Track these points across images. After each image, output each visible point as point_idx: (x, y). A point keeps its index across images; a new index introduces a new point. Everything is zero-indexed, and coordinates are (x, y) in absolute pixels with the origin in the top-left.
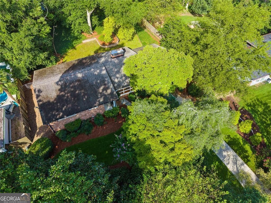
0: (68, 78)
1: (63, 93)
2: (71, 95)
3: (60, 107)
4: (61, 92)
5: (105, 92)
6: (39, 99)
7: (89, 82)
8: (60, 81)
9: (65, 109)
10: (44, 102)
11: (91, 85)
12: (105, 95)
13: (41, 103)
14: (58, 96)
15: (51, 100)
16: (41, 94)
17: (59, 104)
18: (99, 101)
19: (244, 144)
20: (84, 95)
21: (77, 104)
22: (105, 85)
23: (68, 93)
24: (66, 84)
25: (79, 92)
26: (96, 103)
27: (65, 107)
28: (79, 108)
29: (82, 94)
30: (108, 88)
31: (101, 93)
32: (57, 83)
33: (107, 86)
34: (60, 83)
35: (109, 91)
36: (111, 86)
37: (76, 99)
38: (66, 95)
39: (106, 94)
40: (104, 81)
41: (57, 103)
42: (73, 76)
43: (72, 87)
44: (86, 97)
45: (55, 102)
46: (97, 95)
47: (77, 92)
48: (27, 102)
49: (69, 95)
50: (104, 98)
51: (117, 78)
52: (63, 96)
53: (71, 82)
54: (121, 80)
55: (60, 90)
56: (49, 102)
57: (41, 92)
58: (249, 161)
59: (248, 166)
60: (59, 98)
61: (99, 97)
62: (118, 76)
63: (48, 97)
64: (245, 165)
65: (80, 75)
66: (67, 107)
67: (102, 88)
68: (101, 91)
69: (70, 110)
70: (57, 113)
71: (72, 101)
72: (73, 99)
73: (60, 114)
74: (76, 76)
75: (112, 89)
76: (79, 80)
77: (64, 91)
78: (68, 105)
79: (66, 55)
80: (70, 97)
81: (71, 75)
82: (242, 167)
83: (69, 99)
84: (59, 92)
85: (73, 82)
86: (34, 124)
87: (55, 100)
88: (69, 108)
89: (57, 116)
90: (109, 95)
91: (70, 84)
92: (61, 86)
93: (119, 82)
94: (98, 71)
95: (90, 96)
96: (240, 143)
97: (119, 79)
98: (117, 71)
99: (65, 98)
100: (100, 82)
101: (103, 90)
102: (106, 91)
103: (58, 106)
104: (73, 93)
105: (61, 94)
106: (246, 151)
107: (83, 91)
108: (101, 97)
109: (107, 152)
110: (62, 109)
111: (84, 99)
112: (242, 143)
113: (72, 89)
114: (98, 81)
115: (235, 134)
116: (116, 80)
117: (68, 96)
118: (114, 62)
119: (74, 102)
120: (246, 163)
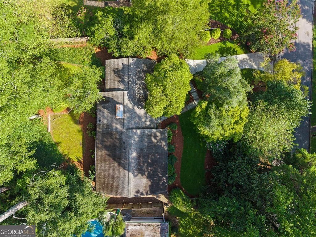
0: (133, 165)
1: (146, 173)
2: (151, 167)
3: (158, 178)
4: (145, 174)
5: (158, 138)
6: (145, 193)
7: (144, 149)
8: (133, 173)
9: (161, 174)
10: (149, 189)
11: (147, 147)
12: (161, 139)
13: (149, 193)
14: (147, 178)
15: (150, 183)
16: (141, 191)
17: (155, 178)
18: (164, 146)
19: (226, 45)
20: (155, 156)
21: (160, 164)
22: (151, 135)
23: (148, 169)
24: (138, 169)
25: (150, 159)
26: (165, 149)
27: (159, 174)
28: (164, 163)
29: (153, 157)
30: (155, 134)
31: (158, 142)
32: (135, 176)
33: (153, 134)
34: (136, 174)
35: (158, 134)
36: (155, 130)
37: (155, 163)
38: (149, 171)
39: (160, 137)
40: (147, 135)
41: (153, 180)
42: (133, 161)
43: (144, 164)
44: (157, 155)
45: (152, 181)
46: (158, 146)
47: (150, 161)
48: (120, 203)
49: (150, 168)
50: (163, 140)
51: (146, 121)
52: (149, 173)
53: (139, 164)
54: (149, 119)
55: (143, 174)
56: (150, 186)
57: (139, 190)
58: (236, 51)
59: (239, 54)
60: (149, 177)
61: (160, 144)
62: (143, 120)
63: (145, 186)
64: (238, 56)
65: (134, 155)
66: (159, 172)
67: (153, 139)
68: (156, 141)
69: (163, 171)
70: (162, 181)
71: (156, 167)
72: (154, 166)
73: (164, 179)
74: (134, 158)
75: (157, 131)
76: (139, 157)
77: (145, 171)
78: (158, 171)
79: (66, 155)
80: (152, 168)
81: (132, 162)
82: (238, 59)
83: (154, 170)
84: (144, 176)
85: (139, 162)
86: (147, 199)
87: (150, 181)
88: (161, 171)
89: (165, 182)
90: (161, 136)
91: (140, 165)
92: (139, 173)
93: (150, 121)
94: (135, 137)
95: (157, 151)
96: (224, 47)
97: (147, 120)
98: (138, 119)
99: (151, 172)
100: (147, 138)
101: (155, 139)
102: (158, 136)
103: (156, 179)
104: (149, 165)
105: (146, 175)
106: (231, 48)
107: (150, 156)
108: (161, 142)
109: (196, 151)
110: (160, 177)
111: (158, 157)
112: (224, 46)
113: (146, 164)
114: (146, 140)
115: (217, 46)
116: (148, 123)
117: (150, 170)
118: (128, 117)
119: (157, 165)
120: (237, 54)
